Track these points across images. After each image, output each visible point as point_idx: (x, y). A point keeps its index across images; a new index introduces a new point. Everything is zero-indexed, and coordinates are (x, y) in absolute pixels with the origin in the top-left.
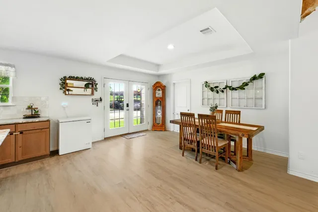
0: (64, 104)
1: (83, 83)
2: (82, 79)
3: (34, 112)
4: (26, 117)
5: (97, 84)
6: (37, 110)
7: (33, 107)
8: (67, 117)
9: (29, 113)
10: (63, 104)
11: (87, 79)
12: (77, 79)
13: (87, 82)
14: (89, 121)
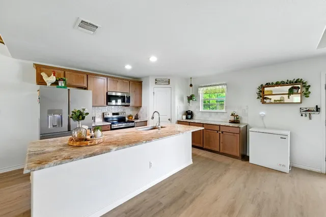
0: (263, 113)
1: (286, 89)
2: (282, 84)
3: (235, 118)
4: (232, 122)
5: (309, 86)
6: (238, 117)
7: (235, 114)
8: (265, 128)
9: (232, 118)
10: (261, 113)
11: (291, 83)
12: (277, 84)
13: (290, 87)
14: (284, 137)
